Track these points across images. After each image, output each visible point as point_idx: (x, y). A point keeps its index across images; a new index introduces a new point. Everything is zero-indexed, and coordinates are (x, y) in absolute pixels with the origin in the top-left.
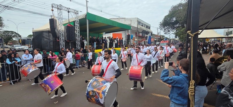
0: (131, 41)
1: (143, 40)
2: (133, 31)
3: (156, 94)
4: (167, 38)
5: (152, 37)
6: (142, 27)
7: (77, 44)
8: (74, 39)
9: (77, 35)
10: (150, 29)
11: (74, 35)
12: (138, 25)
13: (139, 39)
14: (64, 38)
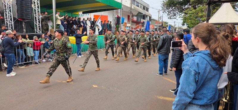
0: (122, 26)
1: (138, 27)
2: (124, 13)
3: (163, 98)
4: (170, 26)
5: (150, 22)
6: (137, 7)
7: (36, 25)
8: (30, 16)
9: (35, 10)
10: (148, 11)
11: (30, 11)
12: (131, 3)
13: (133, 25)
14: (12, 14)
